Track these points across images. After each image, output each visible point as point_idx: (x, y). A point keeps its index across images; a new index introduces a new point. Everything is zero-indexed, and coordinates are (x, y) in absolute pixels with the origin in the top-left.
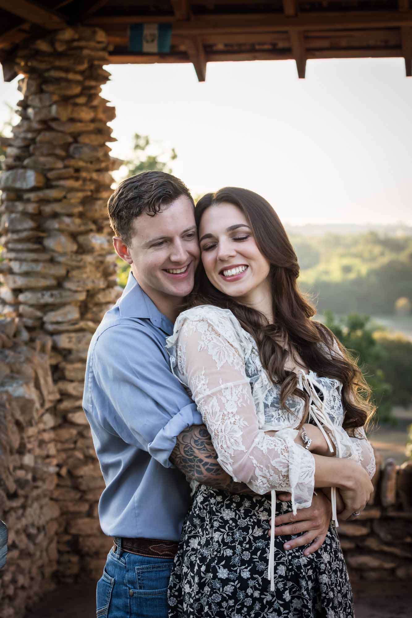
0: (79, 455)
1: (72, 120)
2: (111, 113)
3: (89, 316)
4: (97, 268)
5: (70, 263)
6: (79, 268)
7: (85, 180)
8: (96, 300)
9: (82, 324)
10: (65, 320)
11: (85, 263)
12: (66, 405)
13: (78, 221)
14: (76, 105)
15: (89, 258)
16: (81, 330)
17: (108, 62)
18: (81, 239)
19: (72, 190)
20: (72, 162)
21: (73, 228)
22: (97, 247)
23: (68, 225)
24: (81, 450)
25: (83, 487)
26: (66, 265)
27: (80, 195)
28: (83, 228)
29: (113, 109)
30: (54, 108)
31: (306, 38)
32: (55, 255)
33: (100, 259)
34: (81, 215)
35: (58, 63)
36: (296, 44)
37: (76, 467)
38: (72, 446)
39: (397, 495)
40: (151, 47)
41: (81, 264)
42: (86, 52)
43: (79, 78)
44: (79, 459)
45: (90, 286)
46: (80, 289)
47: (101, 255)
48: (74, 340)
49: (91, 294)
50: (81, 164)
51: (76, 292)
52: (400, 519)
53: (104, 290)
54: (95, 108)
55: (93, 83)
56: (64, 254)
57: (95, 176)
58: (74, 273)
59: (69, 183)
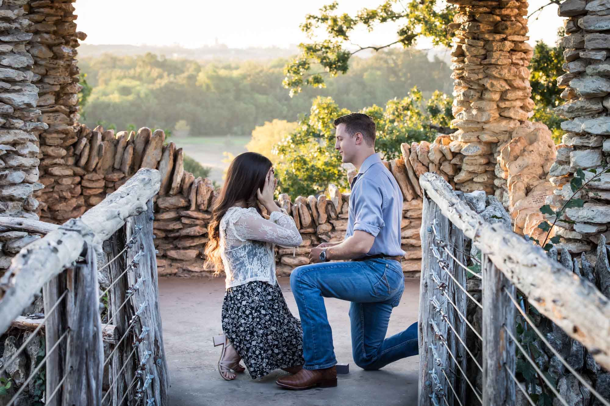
0: (56, 196)
3: (61, 102)
4: (66, 69)
5: (48, 65)
6: (54, 69)
7: (57, 8)
8: (66, 91)
9: (57, 107)
10: (46, 104)
11: (59, 65)
12: (47, 162)
13: (53, 36)
15: (61, 62)
16: (56, 111)
18: (55, 49)
19: (48, 15)
21: (50, 41)
22: (66, 54)
23: (47, 40)
26: (46, 66)
27: (55, 18)
28: (57, 42)
32: (38, 59)
33: (68, 63)
34: (55, 33)
37: (54, 204)
38: (52, 190)
41: (57, 66)
44: (56, 199)
45: (62, 81)
46: (55, 83)
47: (68, 60)
48: (52, 118)
49: (63, 87)
51: (53, 85)
53: (70, 84)
56: (45, 59)
57: (63, 5)
58: (52, 72)
59: (46, 10)
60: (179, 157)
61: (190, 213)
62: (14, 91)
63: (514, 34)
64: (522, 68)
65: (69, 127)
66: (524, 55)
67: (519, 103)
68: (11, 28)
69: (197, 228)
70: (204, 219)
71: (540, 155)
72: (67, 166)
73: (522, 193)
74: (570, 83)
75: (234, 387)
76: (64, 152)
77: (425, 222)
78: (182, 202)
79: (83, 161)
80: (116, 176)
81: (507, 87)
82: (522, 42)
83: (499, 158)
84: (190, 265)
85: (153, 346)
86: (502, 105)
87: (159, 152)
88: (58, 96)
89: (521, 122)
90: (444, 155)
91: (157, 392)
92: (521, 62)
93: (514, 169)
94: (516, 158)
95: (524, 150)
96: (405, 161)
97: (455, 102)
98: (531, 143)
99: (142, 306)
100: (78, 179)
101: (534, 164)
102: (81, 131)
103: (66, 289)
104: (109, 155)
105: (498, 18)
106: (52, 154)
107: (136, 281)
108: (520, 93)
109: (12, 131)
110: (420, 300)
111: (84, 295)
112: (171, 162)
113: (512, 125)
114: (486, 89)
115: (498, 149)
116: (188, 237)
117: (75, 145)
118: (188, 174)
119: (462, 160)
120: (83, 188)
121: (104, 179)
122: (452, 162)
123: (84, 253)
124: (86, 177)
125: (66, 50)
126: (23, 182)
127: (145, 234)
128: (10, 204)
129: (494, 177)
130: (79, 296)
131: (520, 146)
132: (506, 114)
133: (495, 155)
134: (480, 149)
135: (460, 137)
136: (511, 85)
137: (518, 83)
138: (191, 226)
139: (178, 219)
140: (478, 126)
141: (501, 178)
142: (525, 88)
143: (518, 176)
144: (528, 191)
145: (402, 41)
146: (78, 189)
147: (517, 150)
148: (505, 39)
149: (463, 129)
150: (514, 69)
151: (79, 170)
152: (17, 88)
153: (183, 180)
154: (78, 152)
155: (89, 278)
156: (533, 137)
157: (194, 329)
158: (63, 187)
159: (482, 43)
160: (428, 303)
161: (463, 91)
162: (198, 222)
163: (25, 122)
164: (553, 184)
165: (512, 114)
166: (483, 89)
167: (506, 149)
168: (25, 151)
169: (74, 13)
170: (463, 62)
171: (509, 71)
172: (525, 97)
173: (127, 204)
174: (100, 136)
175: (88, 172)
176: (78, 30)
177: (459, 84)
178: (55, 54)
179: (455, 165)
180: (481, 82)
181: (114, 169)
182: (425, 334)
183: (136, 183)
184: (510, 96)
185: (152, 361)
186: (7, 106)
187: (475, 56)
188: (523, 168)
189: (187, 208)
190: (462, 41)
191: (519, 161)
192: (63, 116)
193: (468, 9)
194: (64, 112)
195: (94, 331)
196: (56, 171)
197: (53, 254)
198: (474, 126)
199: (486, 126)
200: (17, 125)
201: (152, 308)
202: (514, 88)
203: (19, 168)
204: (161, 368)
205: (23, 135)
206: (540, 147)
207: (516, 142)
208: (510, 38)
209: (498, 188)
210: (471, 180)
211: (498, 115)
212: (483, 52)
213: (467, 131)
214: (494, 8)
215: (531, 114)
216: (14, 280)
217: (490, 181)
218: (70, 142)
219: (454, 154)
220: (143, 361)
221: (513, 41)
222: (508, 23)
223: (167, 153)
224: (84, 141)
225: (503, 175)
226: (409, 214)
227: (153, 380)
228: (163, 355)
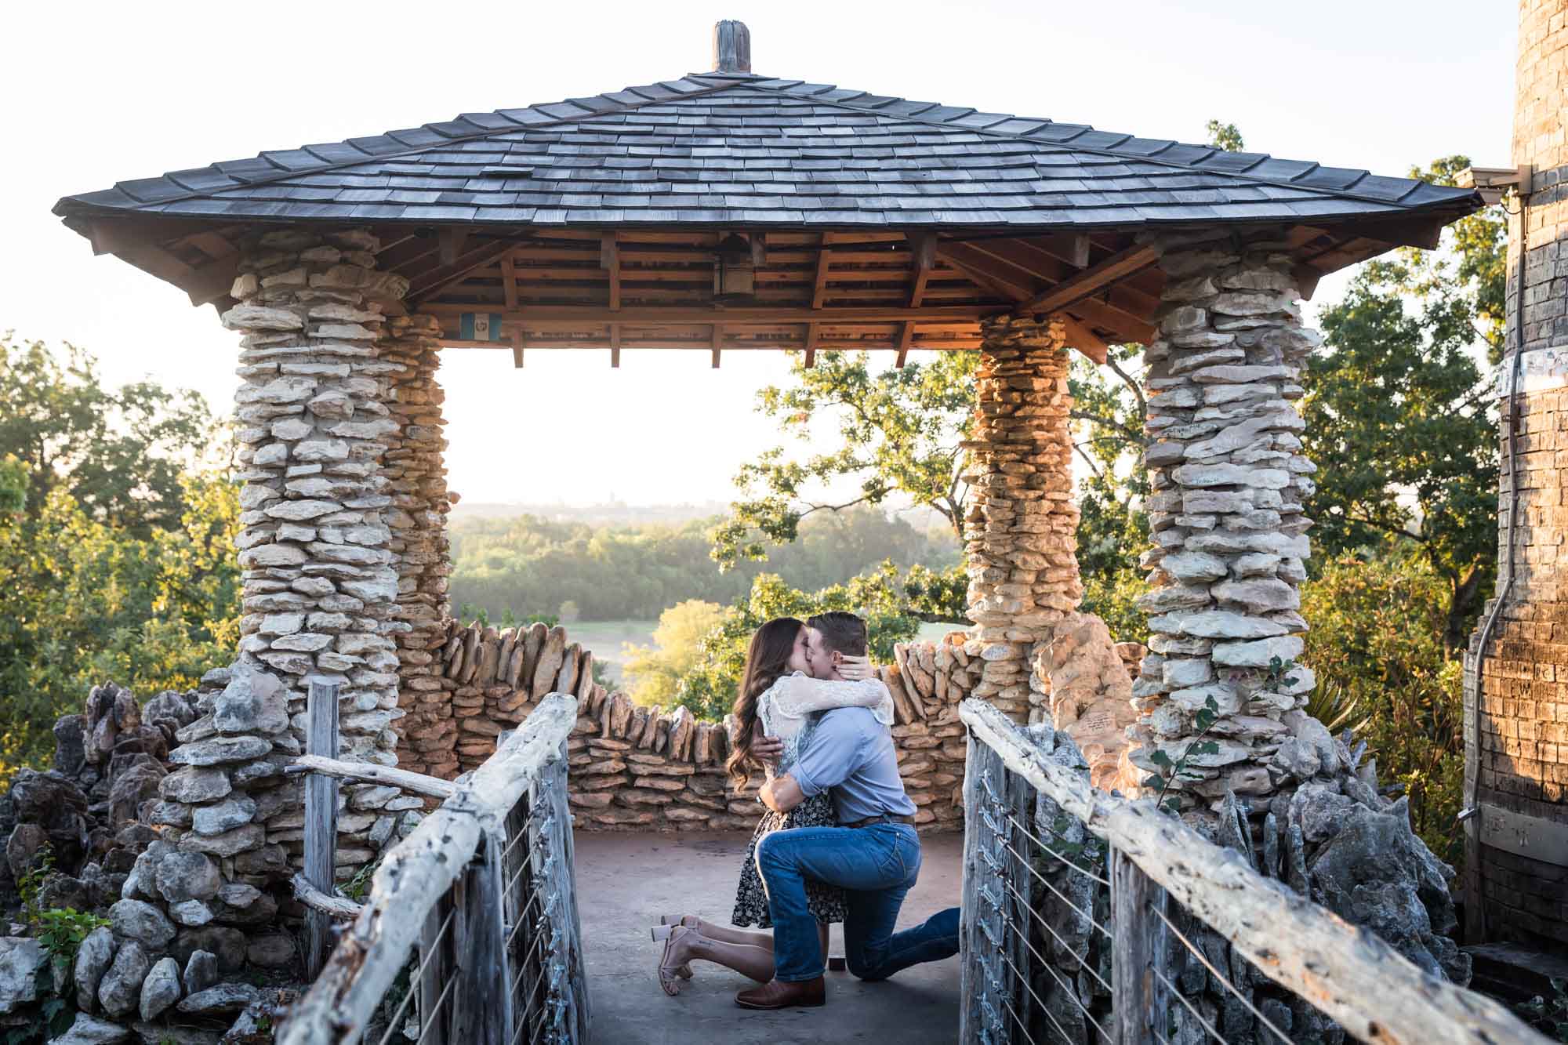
1: (408, 403)
2: (440, 395)
3: (425, 588)
4: (432, 543)
5: (409, 538)
6: (416, 542)
7: (420, 460)
8: (432, 573)
9: (420, 596)
11: (422, 538)
12: (406, 671)
13: (415, 498)
14: (412, 388)
15: (426, 534)
16: (419, 601)
17: (440, 348)
18: (417, 515)
19: (408, 469)
20: (410, 443)
21: (411, 505)
22: (432, 522)
23: (407, 503)
24: (419, 713)
25: (423, 749)
27: (417, 474)
28: (420, 505)
29: (442, 392)
30: (393, 392)
31: (622, 329)
33: (435, 534)
34: (417, 493)
35: (395, 349)
36: (615, 335)
37: (414, 730)
39: (710, 753)
40: (483, 336)
41: (419, 539)
42: (422, 338)
43: (416, 363)
45: (426, 560)
46: (418, 562)
47: (435, 531)
49: (428, 567)
50: (418, 445)
52: (712, 774)
53: (438, 564)
54: (426, 391)
55: (427, 368)
56: (404, 530)
57: (429, 456)
58: (412, 548)
59: (406, 463)
60: (586, 664)
61: (601, 741)
62: (365, 578)
63: (1054, 490)
64: (1065, 538)
65: (436, 624)
66: (1068, 520)
67: (1062, 587)
68: (360, 489)
69: (612, 763)
70: (620, 751)
71: (1096, 660)
72: (432, 677)
73: (1072, 715)
74: (1162, 562)
75: (678, 1007)
76: (428, 658)
77: (971, 774)
78: (591, 727)
79: (455, 670)
80: (499, 691)
81: (1046, 565)
82: (1065, 501)
83: (1037, 665)
84: (602, 814)
85: (567, 958)
86: (1039, 590)
87: (559, 655)
88: (421, 580)
89: (1066, 613)
90: (956, 660)
91: (573, 1026)
92: (1064, 530)
93: (1058, 681)
94: (1061, 665)
95: (1073, 654)
96: (901, 667)
97: (971, 586)
98: (1082, 643)
99: (552, 898)
100: (448, 695)
101: (1088, 674)
102: (452, 628)
103: (453, 905)
104: (490, 662)
105: (1032, 469)
106: (413, 661)
107: (543, 863)
108: (1064, 573)
109: (362, 636)
110: (963, 890)
111: (482, 916)
112: (576, 671)
113: (1053, 617)
114: (1016, 568)
115: (1034, 651)
116: (599, 775)
117: (443, 648)
118: (598, 687)
119: (982, 667)
120: (455, 707)
121: (484, 694)
122: (968, 669)
123: (482, 846)
124: (458, 692)
125: (432, 517)
126: (377, 708)
127: (555, 792)
128: (358, 740)
129: (1029, 690)
130: (474, 916)
131: (1066, 648)
132: (1044, 602)
133: (1030, 661)
134: (1009, 652)
135: (979, 634)
136: (1050, 562)
137: (1060, 558)
138: (603, 760)
139: (585, 750)
140: (1006, 619)
141: (1039, 693)
142: (1070, 566)
143: (1066, 691)
144: (1081, 712)
145: (869, 498)
146: (448, 709)
147: (1063, 655)
148: (1041, 498)
149: (984, 623)
150: (1054, 539)
151: (449, 683)
152: (368, 574)
153: (592, 696)
154: (447, 658)
155: (489, 887)
156: (1084, 635)
157: (613, 911)
158: (428, 707)
159: (1009, 503)
160: (975, 895)
161: (983, 569)
162: (613, 754)
163: (379, 622)
164: (1136, 709)
165: (1052, 603)
166: (1012, 567)
167: (1047, 652)
168: (379, 664)
169: (443, 466)
170: (983, 529)
171: (1048, 542)
172: (1071, 578)
173: (534, 753)
174: (477, 636)
175: (462, 685)
176: (448, 489)
177: (978, 560)
178: (417, 523)
179: (972, 673)
180: (1009, 558)
181: (496, 681)
182: (970, 941)
183: (545, 718)
184: (1050, 576)
185: (566, 980)
186: (354, 600)
187: (1001, 521)
188: (1072, 679)
189: (598, 734)
190: (981, 500)
191: (1066, 669)
192: (428, 608)
193: (988, 456)
194: (428, 602)
195: (496, 972)
196: (418, 684)
197: (438, 865)
198: (1000, 618)
199: (1016, 620)
200: (368, 627)
201: (566, 901)
202: (1056, 566)
203: (370, 688)
204: (579, 989)
205: (375, 641)
206: (1095, 648)
207: (1061, 641)
208: (1049, 496)
209: (1034, 706)
210: (996, 695)
211: (1032, 604)
212: (1011, 515)
213: (989, 626)
214: (1026, 454)
215: (1078, 603)
216: (379, 925)
217: (1023, 697)
218: (438, 643)
219: (971, 659)
220: (554, 982)
221: (1053, 500)
222: (1046, 475)
223: (569, 658)
224: (456, 642)
225: (1043, 689)
226: (907, 743)
227: (567, 1008)
228: (582, 971)
